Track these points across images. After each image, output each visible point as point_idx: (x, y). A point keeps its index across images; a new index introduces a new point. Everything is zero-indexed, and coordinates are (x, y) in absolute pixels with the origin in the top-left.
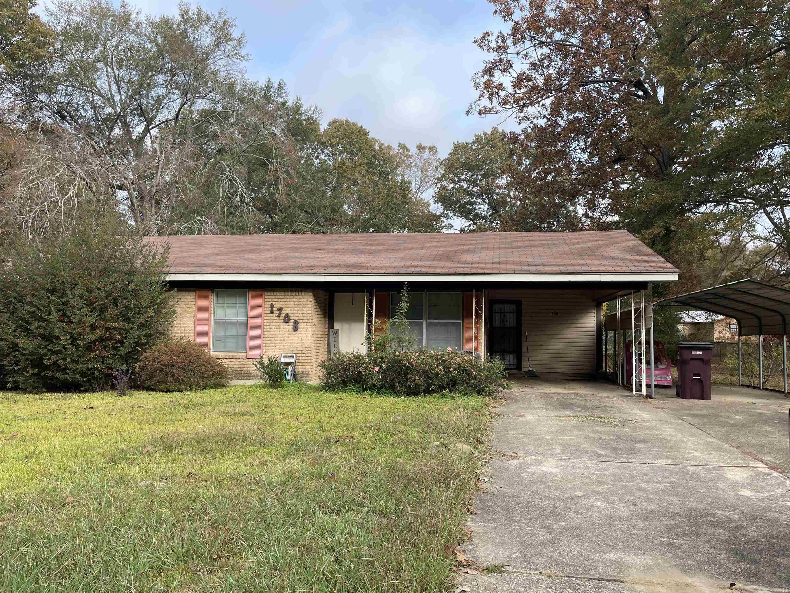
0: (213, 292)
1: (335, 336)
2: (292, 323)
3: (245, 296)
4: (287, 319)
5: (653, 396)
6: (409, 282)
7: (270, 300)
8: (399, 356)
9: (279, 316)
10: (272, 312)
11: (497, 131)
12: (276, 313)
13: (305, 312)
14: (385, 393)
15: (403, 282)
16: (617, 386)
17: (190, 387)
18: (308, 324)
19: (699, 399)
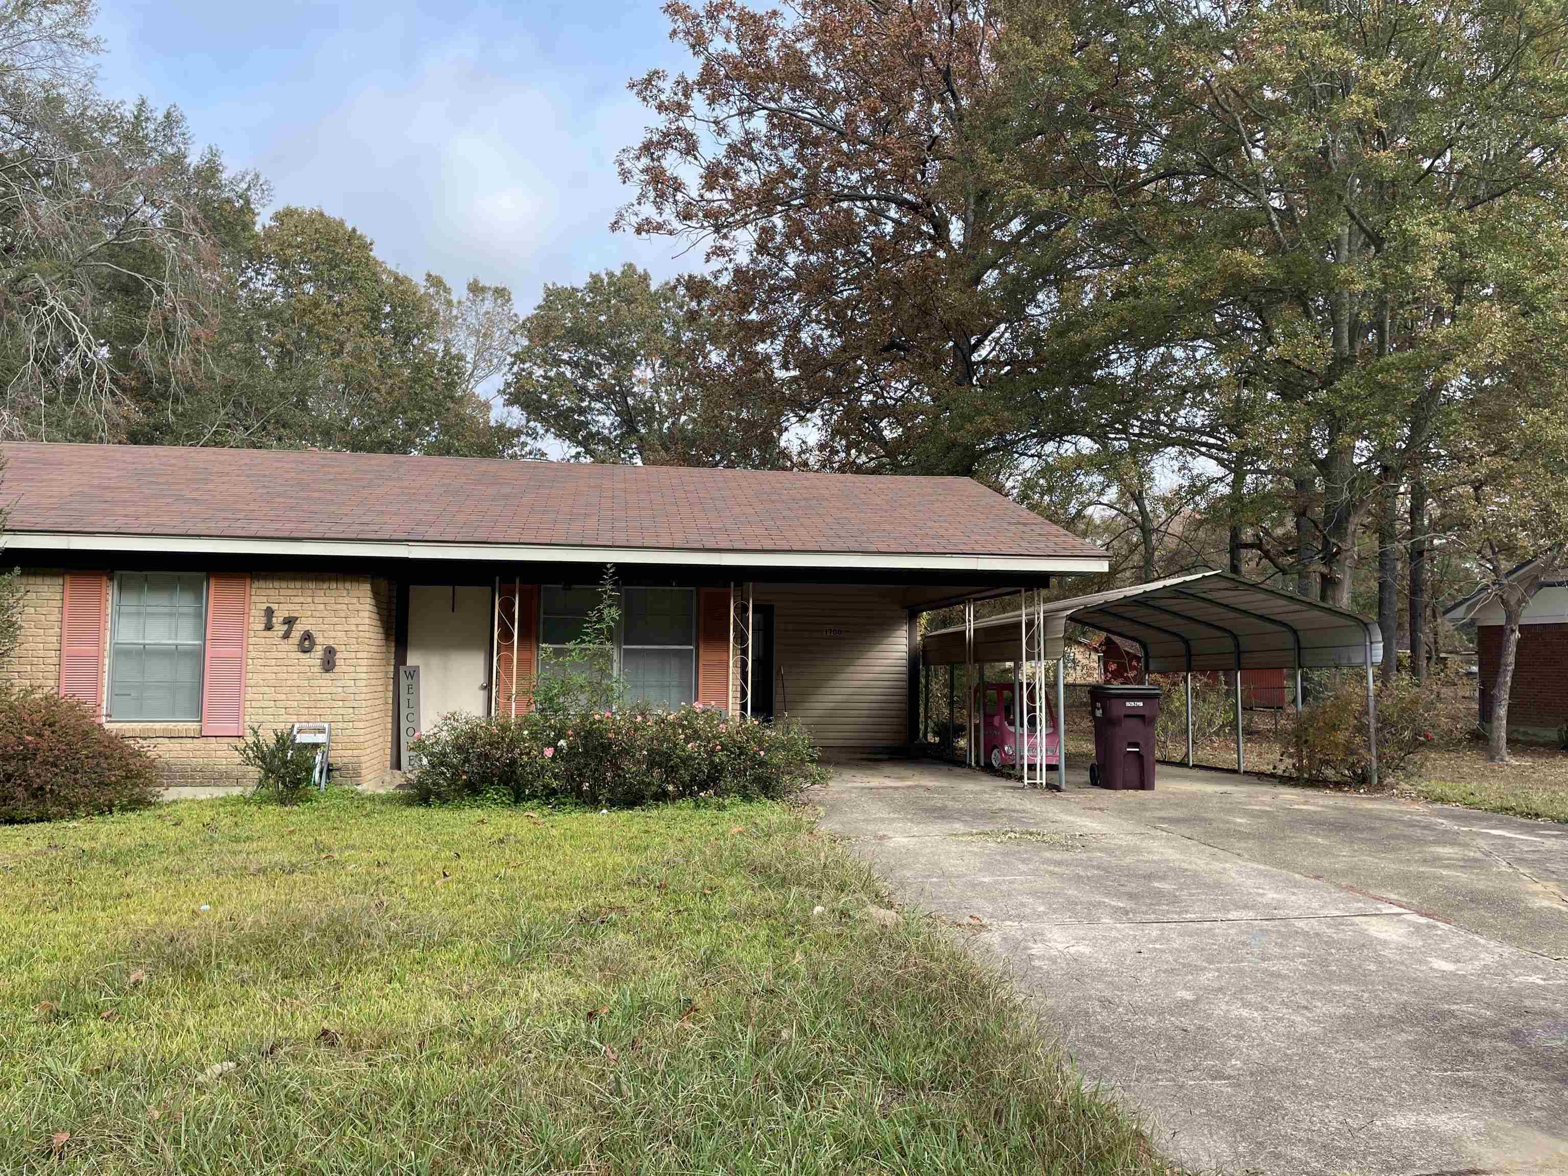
0: (111, 579)
1: (410, 681)
2: (319, 651)
3: (196, 589)
4: (307, 642)
5: (1063, 787)
6: (616, 565)
7: (265, 600)
8: (601, 721)
9: (286, 636)
10: (269, 627)
11: (634, 271)
12: (280, 629)
13: (353, 628)
14: (565, 804)
15: (603, 565)
16: (966, 770)
17: (71, 810)
18: (359, 655)
19: (1136, 788)
